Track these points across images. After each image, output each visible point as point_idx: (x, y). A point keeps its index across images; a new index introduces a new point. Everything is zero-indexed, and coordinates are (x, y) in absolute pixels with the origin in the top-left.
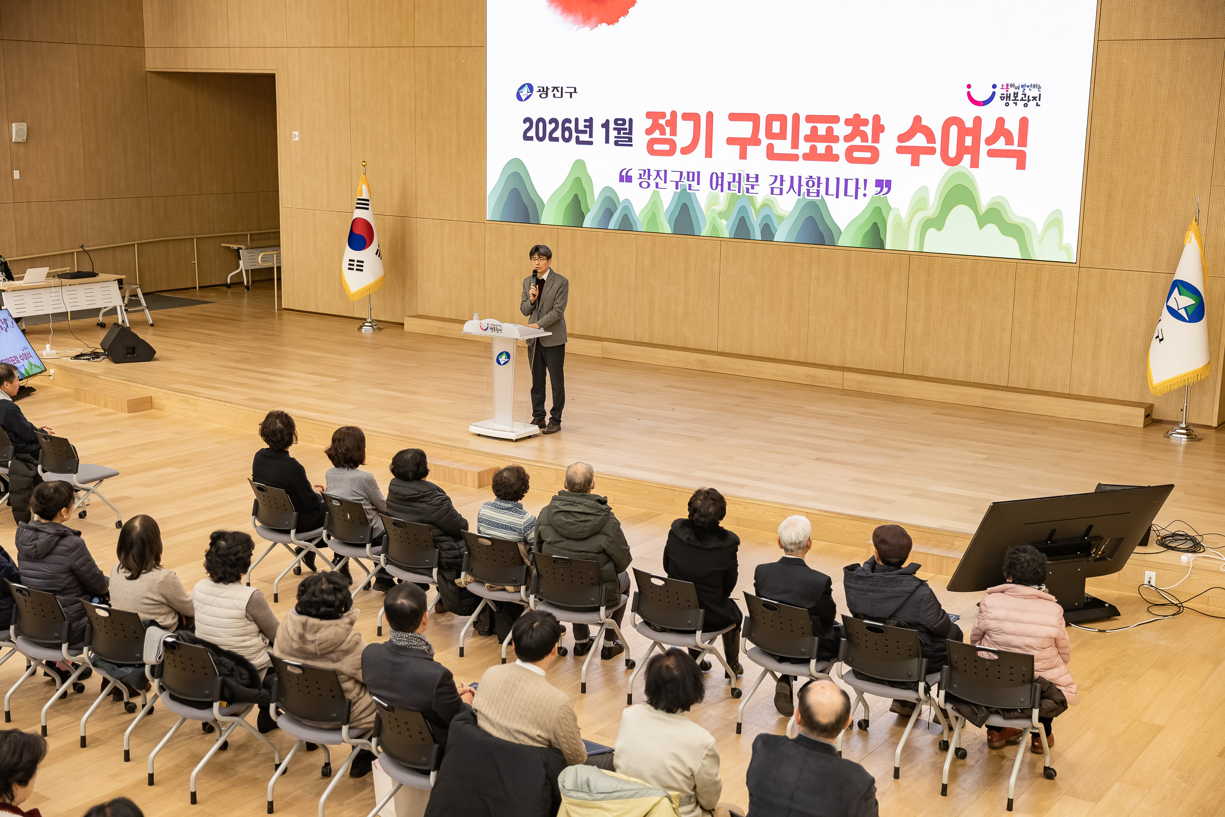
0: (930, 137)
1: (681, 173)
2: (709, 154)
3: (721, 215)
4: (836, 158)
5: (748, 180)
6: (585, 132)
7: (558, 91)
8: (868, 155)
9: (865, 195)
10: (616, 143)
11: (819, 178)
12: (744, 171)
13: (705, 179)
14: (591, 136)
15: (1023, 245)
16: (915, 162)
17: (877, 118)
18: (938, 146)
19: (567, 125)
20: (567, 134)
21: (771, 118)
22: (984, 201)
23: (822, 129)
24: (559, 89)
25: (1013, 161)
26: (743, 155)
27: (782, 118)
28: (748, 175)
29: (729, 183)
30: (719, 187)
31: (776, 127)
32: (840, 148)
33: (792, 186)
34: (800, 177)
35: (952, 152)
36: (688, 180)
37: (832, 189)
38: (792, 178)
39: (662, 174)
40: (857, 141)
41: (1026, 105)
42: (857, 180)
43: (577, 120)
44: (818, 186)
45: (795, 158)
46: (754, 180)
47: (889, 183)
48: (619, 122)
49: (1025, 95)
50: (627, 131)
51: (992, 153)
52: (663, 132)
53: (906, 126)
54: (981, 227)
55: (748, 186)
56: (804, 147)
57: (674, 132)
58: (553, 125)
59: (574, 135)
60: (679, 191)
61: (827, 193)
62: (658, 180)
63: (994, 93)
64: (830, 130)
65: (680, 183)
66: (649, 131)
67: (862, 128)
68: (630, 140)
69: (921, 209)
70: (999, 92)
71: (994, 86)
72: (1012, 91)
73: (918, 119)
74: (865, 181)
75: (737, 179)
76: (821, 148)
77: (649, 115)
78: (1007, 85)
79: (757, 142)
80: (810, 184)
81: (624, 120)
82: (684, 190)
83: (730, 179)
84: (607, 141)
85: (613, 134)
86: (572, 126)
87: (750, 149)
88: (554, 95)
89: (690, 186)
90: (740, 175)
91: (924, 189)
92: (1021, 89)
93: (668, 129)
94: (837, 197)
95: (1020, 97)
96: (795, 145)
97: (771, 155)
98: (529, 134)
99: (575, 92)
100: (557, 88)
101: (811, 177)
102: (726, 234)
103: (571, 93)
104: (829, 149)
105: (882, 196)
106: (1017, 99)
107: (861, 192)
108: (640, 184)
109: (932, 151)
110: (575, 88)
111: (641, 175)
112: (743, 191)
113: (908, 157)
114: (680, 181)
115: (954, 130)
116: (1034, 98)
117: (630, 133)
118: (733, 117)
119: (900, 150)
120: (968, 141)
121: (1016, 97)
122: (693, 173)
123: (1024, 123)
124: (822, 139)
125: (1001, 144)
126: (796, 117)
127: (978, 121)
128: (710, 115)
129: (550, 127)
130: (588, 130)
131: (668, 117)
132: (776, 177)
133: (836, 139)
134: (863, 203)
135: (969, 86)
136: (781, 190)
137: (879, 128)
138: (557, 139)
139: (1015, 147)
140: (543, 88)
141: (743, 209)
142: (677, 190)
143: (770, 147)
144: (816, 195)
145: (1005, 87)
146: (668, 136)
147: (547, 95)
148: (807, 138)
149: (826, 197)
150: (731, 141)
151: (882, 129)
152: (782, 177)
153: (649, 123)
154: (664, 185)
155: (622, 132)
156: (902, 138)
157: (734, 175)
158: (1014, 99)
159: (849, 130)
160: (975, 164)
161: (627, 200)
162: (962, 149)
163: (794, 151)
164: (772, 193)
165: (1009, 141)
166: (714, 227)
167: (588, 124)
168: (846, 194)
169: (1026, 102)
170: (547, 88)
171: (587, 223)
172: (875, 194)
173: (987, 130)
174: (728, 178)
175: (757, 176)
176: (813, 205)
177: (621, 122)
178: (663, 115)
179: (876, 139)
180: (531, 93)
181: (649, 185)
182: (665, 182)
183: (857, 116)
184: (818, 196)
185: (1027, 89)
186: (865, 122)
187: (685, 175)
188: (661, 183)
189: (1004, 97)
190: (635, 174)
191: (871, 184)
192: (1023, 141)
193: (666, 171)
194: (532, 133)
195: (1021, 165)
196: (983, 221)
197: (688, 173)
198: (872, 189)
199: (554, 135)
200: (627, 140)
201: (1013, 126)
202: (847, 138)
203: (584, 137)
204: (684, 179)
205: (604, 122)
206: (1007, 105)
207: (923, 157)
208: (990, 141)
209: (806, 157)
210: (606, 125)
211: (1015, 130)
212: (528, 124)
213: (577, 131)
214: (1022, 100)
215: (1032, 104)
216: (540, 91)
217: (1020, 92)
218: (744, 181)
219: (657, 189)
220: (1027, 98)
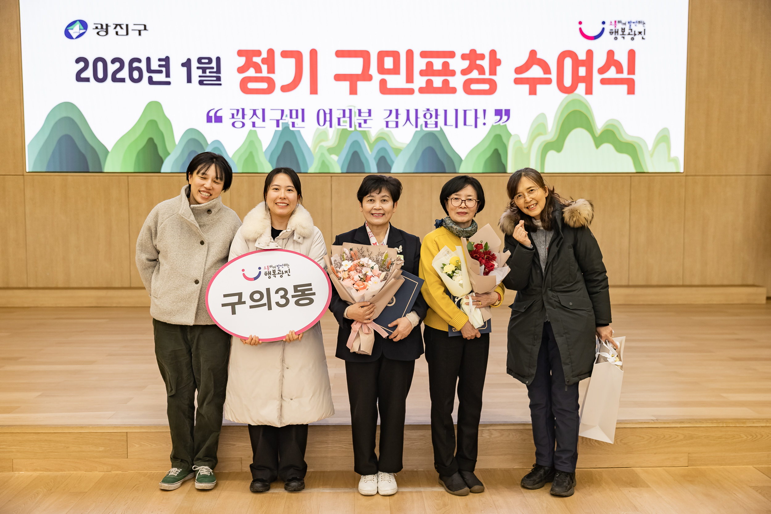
0: (546, 69)
1: (283, 111)
2: (314, 90)
3: (331, 150)
4: (453, 91)
5: (360, 115)
6: (161, 72)
7: (122, 28)
8: (486, 87)
9: (484, 124)
10: (201, 83)
11: (436, 110)
12: (355, 107)
13: (310, 116)
14: (168, 75)
15: (636, 160)
16: (533, 92)
17: (493, 53)
18: (553, 76)
19: (135, 64)
20: (136, 75)
21: (382, 55)
22: (600, 124)
23: (438, 64)
24: (124, 27)
25: (624, 87)
26: (353, 91)
27: (395, 55)
28: (360, 111)
29: (339, 119)
30: (328, 123)
31: (389, 63)
32: (457, 81)
33: (408, 119)
34: (417, 110)
35: (568, 82)
36: (291, 117)
37: (451, 119)
38: (408, 111)
39: (259, 113)
40: (475, 74)
41: (633, 39)
42: (476, 111)
43: (148, 60)
44: (436, 118)
45: (410, 92)
46: (367, 114)
47: (508, 112)
48: (203, 61)
49: (631, 30)
50: (215, 70)
51: (604, 82)
52: (258, 69)
53: (523, 59)
54: (597, 146)
55: (360, 121)
56: (420, 81)
57: (271, 70)
58: (117, 65)
59: (146, 75)
60: (280, 128)
61: (446, 124)
62: (255, 119)
63: (603, 29)
64: (446, 65)
65: (281, 122)
66: (241, 70)
67: (478, 62)
68: (219, 79)
69: (539, 134)
70: (608, 27)
71: (604, 23)
72: (619, 27)
73: (533, 53)
74: (485, 111)
75: (347, 114)
76: (438, 82)
77: (241, 53)
78: (615, 21)
79: (369, 78)
80: (428, 116)
81: (210, 60)
82: (286, 128)
83: (340, 114)
84: (189, 80)
85: (196, 73)
86: (143, 65)
87: (361, 85)
88: (117, 33)
89: (293, 124)
90: (350, 110)
91: (542, 116)
92: (628, 25)
93: (264, 68)
94: (456, 127)
95: (627, 31)
96: (410, 79)
97: (384, 89)
98: (83, 75)
99: (145, 29)
100: (120, 25)
101: (428, 110)
102: (337, 169)
103: (140, 31)
104: (446, 82)
105: (502, 124)
106: (624, 33)
107: (480, 121)
108: (233, 124)
109: (548, 81)
110: (145, 26)
111: (233, 115)
112: (355, 126)
113: (526, 87)
114: (281, 119)
115: (568, 62)
116: (640, 33)
117: (219, 71)
118: (340, 54)
119: (517, 81)
120: (582, 71)
121: (623, 32)
122: (297, 111)
123: (632, 54)
124: (438, 73)
125: (612, 73)
126: (410, 53)
127: (590, 53)
128: (314, 53)
129: (112, 68)
130: (164, 69)
131: (264, 55)
132: (391, 111)
133: (453, 73)
134: (482, 132)
135: (580, 23)
136: (397, 123)
137: (495, 62)
138: (123, 80)
139: (625, 75)
140: (102, 25)
141: (356, 143)
142: (278, 129)
143: (383, 83)
144: (434, 126)
145: (613, 23)
146: (265, 73)
147: (107, 33)
148: (422, 73)
149: (445, 129)
150: (338, 78)
151: (499, 62)
152: (397, 110)
153: (242, 61)
154: (263, 124)
155: (208, 71)
156: (519, 70)
157: (344, 111)
158: (621, 33)
159: (466, 64)
160: (589, 91)
161: (217, 142)
162: (576, 79)
163: (409, 86)
164: (387, 126)
165: (620, 70)
166: (323, 163)
167: (163, 63)
168: (465, 124)
169: (633, 36)
170: (107, 25)
171: (166, 167)
172: (495, 123)
173: (599, 61)
174: (337, 114)
175: (370, 111)
176: (432, 135)
177: (207, 61)
178: (258, 53)
179: (493, 72)
180: (84, 31)
181: (244, 125)
182: (264, 120)
183: (473, 51)
184: (436, 126)
185: (633, 25)
186: (482, 57)
187: (287, 112)
188: (259, 122)
189: (613, 32)
190: (226, 115)
191: (491, 113)
192: (632, 70)
193: (263, 110)
194: (88, 73)
195: (631, 91)
196: (599, 141)
197: (291, 111)
198: (492, 118)
199: (119, 76)
200: (215, 79)
201: (622, 57)
202: (464, 72)
203: (161, 77)
204: (286, 116)
205: (185, 61)
206: (616, 38)
207: (539, 87)
208: (602, 71)
209: (422, 90)
210: (187, 64)
211: (624, 60)
212: (82, 65)
213: (149, 70)
214: (629, 34)
215: (638, 38)
216: (97, 28)
217: (627, 27)
218: (355, 116)
219: (254, 129)
220: (633, 33)
